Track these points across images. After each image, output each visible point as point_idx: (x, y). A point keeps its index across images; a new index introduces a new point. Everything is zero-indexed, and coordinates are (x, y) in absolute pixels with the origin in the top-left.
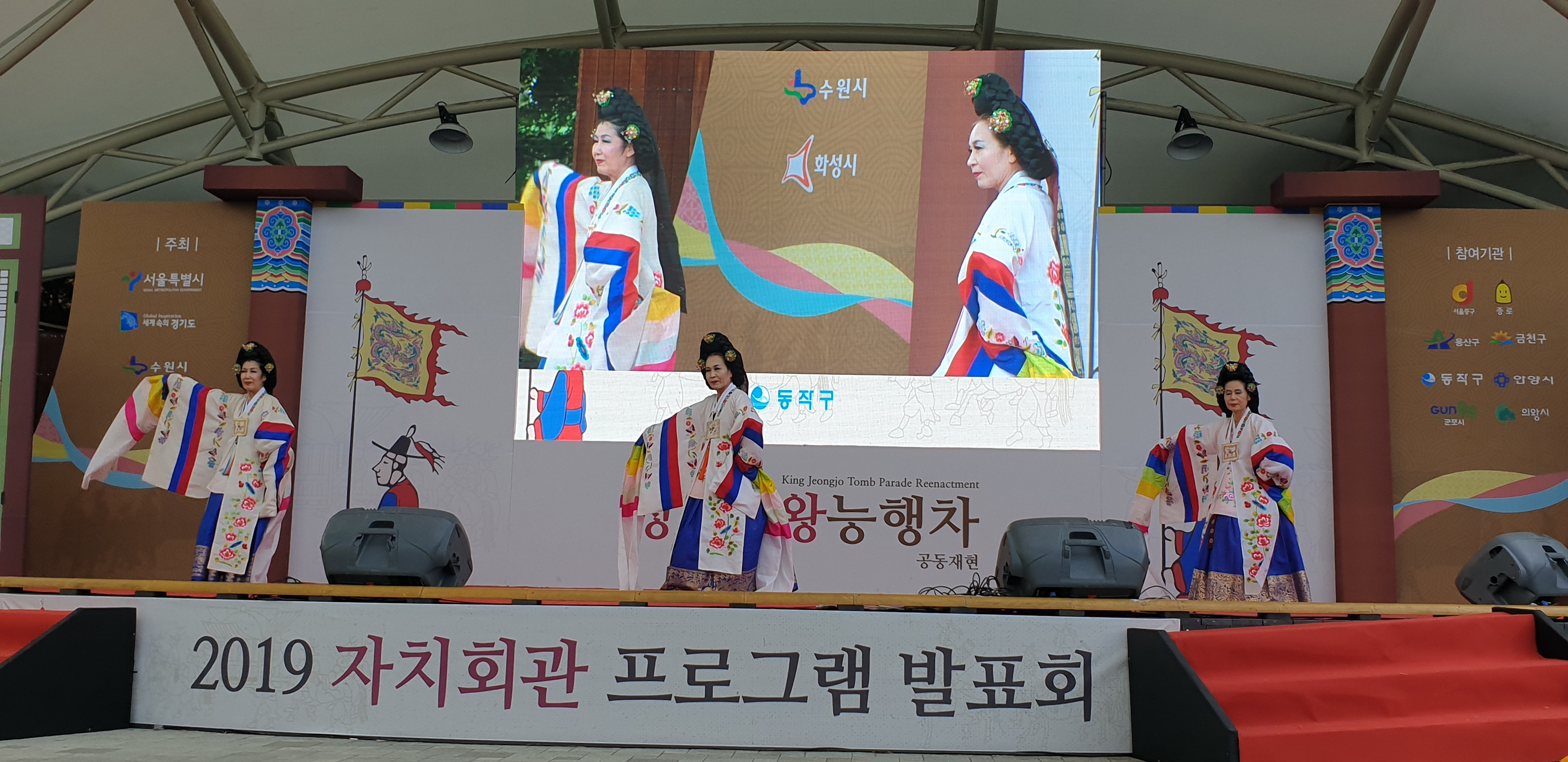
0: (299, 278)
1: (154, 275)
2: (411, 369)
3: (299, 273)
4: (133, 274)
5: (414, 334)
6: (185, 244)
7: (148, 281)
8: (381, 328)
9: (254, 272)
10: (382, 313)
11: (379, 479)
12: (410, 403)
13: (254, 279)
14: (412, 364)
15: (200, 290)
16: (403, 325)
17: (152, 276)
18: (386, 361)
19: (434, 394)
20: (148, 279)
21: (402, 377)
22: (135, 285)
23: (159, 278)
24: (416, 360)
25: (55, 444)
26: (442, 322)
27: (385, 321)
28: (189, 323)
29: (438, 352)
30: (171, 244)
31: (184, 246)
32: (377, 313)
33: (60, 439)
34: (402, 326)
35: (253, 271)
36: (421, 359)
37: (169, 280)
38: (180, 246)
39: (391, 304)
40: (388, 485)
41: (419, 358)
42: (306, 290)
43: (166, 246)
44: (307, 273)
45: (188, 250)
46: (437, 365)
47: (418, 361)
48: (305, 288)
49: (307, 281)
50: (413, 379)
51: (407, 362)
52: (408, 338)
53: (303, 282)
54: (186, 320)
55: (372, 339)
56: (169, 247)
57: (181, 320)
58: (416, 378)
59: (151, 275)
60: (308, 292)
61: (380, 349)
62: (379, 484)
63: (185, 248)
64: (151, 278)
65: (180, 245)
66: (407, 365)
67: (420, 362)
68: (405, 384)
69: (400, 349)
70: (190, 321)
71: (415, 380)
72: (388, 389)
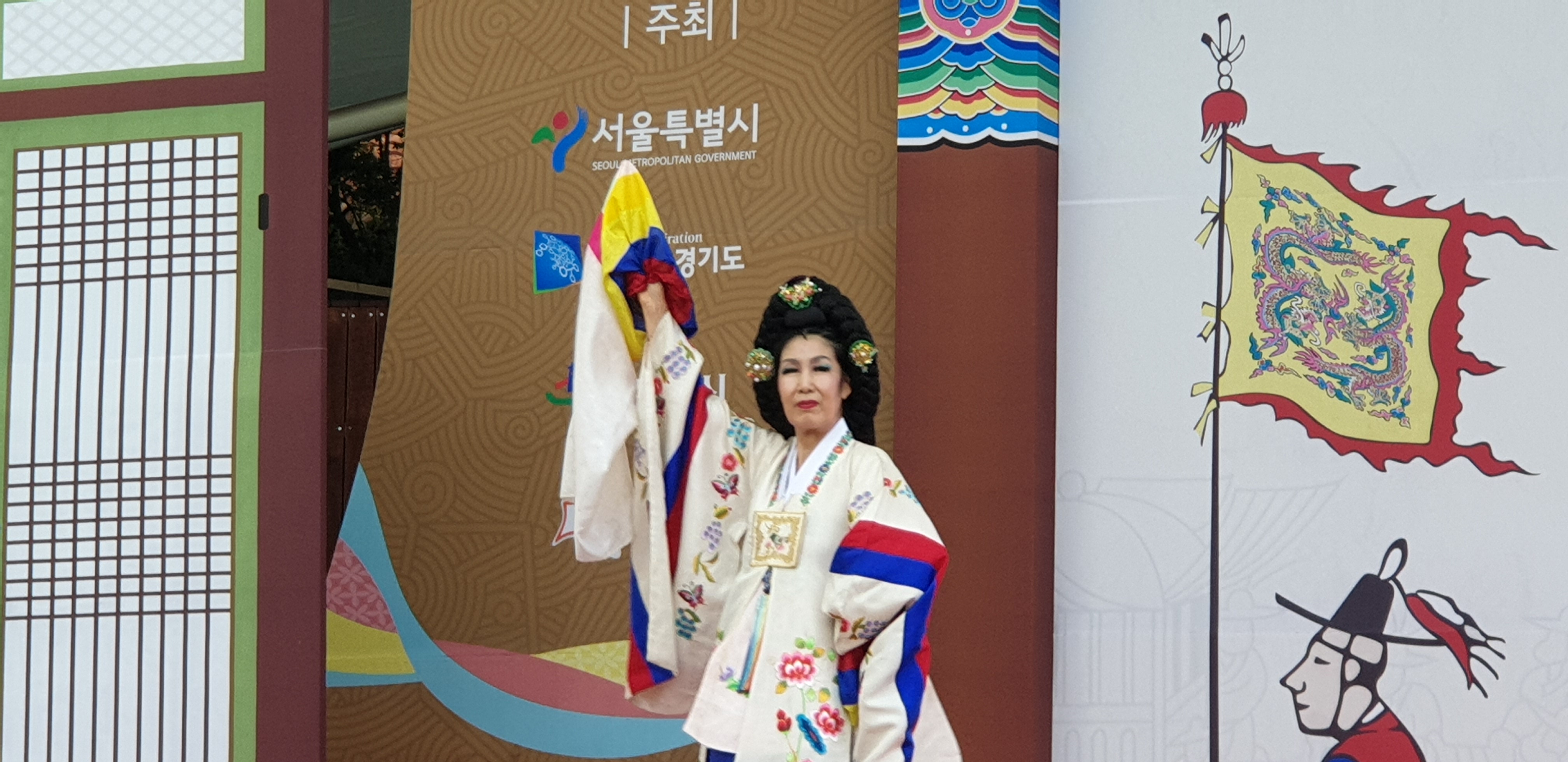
0: (1036, 100)
1: (621, 117)
2: (1381, 364)
3: (1032, 83)
4: (560, 120)
5: (1385, 253)
6: (701, 21)
7: (603, 139)
8: (1284, 236)
9: (905, 90)
10: (1286, 192)
11: (1301, 712)
12: (1383, 469)
13: (904, 112)
14: (1384, 348)
15: (750, 155)
16: (1350, 223)
17: (615, 122)
18: (1306, 342)
19: (1457, 439)
20: (603, 132)
21: (1354, 389)
22: (570, 153)
23: (634, 127)
24: (1395, 334)
25: (376, 632)
26: (1469, 209)
27: (1294, 217)
28: (726, 258)
29: (1463, 303)
30: (663, 22)
31: (699, 27)
32: (1272, 192)
33: (388, 620)
34: (1347, 228)
35: (901, 86)
36: (1409, 329)
37: (663, 133)
38: (689, 28)
39: (1309, 160)
40: (1333, 730)
41: (1405, 327)
42: (1057, 135)
43: (649, 29)
44: (1055, 82)
45: (710, 38)
46: (1462, 346)
47: (1402, 336)
48: (1053, 129)
49: (1056, 105)
50: (1390, 392)
51: (1367, 342)
52: (1367, 264)
53: (1048, 112)
54: (716, 248)
55: (1258, 275)
56: (659, 33)
57: (701, 250)
58: (1397, 391)
59: (613, 121)
60: (1063, 142)
61: (1286, 305)
62: (1303, 729)
63: (703, 31)
64: (612, 128)
65: (686, 23)
66: (1367, 351)
67: (1409, 338)
68: (1365, 412)
69: (1345, 301)
70: (727, 249)
71: (1395, 398)
72: (1315, 429)
